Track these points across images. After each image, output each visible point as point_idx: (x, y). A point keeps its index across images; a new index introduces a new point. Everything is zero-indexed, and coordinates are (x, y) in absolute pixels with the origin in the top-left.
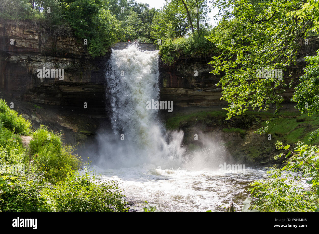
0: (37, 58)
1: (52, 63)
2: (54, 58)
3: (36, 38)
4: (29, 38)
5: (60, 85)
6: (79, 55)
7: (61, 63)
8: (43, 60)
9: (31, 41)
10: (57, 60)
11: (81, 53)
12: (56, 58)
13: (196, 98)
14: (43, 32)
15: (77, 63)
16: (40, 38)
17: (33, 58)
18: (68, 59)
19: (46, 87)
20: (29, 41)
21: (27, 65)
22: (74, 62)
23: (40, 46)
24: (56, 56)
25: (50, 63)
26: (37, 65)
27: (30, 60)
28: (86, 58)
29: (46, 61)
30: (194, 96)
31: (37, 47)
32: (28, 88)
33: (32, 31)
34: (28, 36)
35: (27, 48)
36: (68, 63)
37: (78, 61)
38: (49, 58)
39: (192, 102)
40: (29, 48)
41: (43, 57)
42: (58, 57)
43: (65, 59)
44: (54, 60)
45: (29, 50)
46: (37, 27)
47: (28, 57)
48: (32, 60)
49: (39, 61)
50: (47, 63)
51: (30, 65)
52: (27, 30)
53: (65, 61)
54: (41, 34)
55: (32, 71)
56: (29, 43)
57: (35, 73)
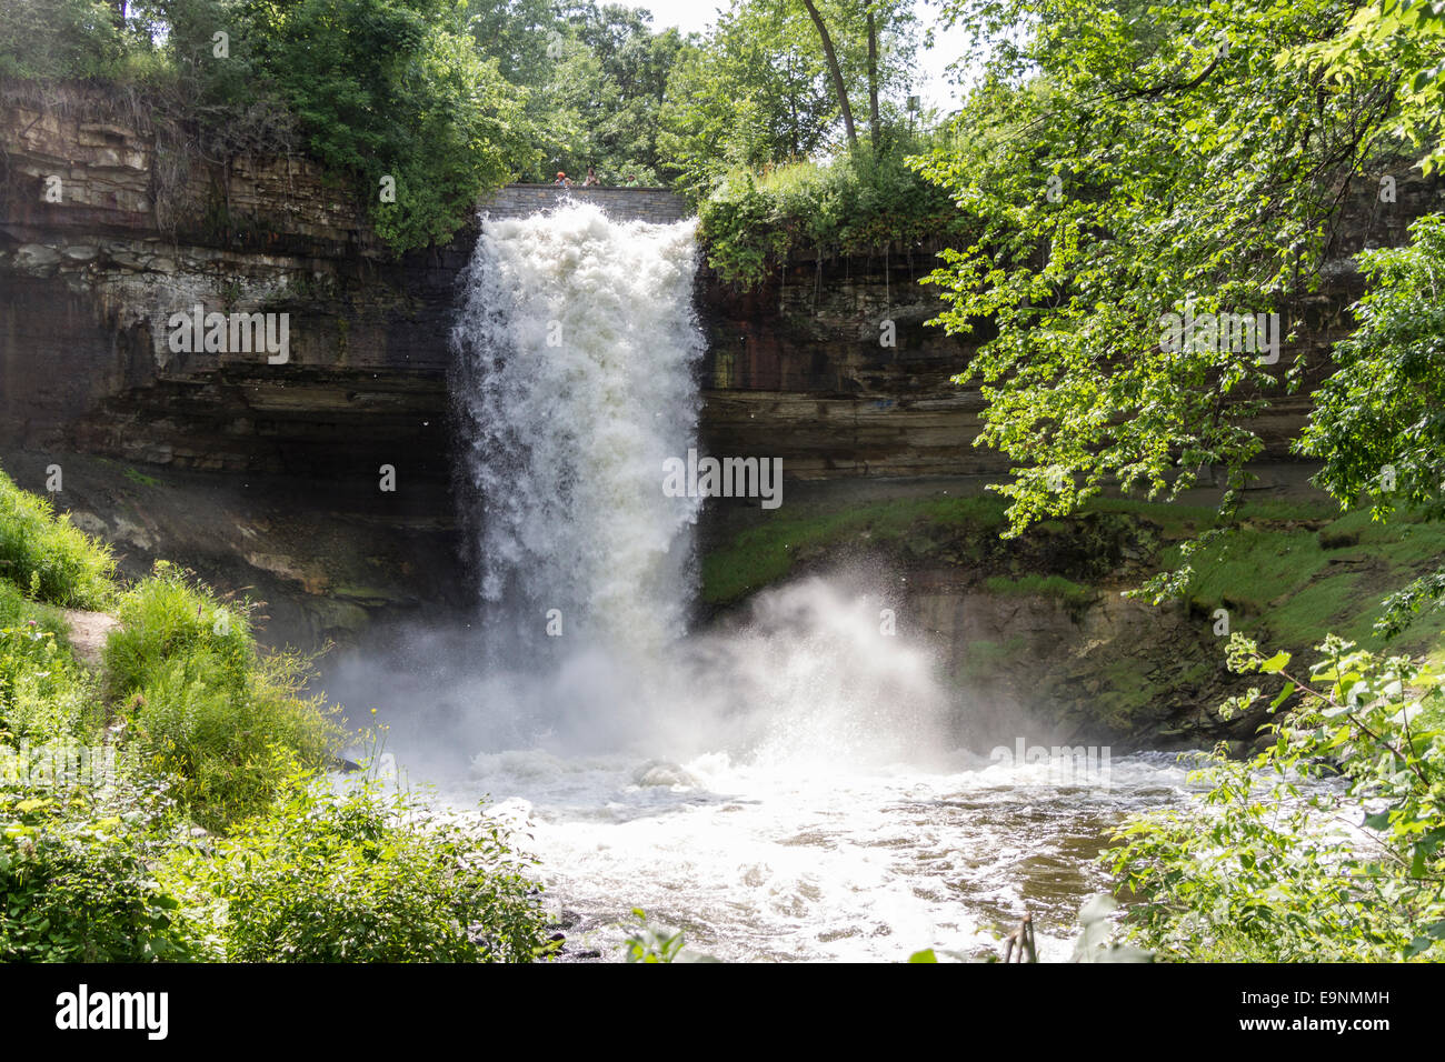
0: (137, 255)
1: (209, 279)
2: (220, 255)
3: (137, 162)
4: (103, 162)
5: (243, 377)
6: (333, 244)
7: (251, 277)
8: (165, 265)
9: (114, 177)
10: (231, 266)
11: (339, 231)
12: (229, 257)
13: (861, 440)
14: (165, 136)
15: (325, 278)
16: (151, 163)
17: (122, 254)
18: (283, 262)
19: (182, 388)
20: (103, 176)
21: (93, 286)
22: (309, 275)
23: (152, 202)
24: (225, 247)
25: (199, 277)
26: (140, 285)
27: (108, 264)
28: (366, 254)
29: (181, 269)
30: (856, 427)
31: (141, 206)
32: (98, 391)
33: (116, 130)
34: (99, 153)
35: (94, 209)
36: (283, 280)
37: (329, 269)
38: (196, 256)
39: (848, 459)
40: (101, 209)
41: (167, 250)
42: (236, 251)
43: (268, 261)
44: (216, 262)
45: (102, 217)
46: (137, 109)
47: (100, 249)
48: (117, 266)
49: (146, 270)
50: (185, 277)
51: (108, 287)
52: (91, 127)
53: (269, 268)
54: (159, 143)
55: (113, 317)
56: (104, 188)
57: (129, 324)
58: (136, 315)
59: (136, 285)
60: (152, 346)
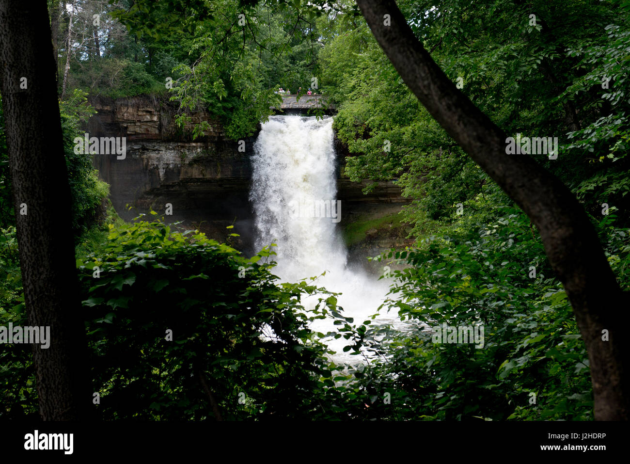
0: (155, 146)
1: (176, 151)
2: (179, 144)
3: (155, 119)
4: (145, 120)
5: (188, 182)
6: (214, 137)
7: (189, 150)
8: (163, 149)
9: (149, 124)
10: (182, 147)
11: (216, 133)
12: (182, 144)
13: (389, 192)
14: (164, 109)
15: (212, 148)
16: (160, 118)
17: (149, 146)
18: (199, 144)
19: (168, 186)
20: (145, 124)
21: (140, 156)
22: (207, 148)
23: (160, 130)
24: (181, 142)
25: (173, 151)
26: (155, 155)
27: (144, 149)
28: (224, 140)
29: (167, 149)
30: (387, 188)
31: (157, 132)
32: (143, 190)
33: (149, 110)
34: (144, 117)
35: (142, 134)
36: (199, 150)
37: (213, 145)
38: (172, 145)
39: (384, 197)
40: (145, 134)
41: (164, 144)
42: (184, 142)
43: (194, 144)
44: (178, 146)
45: (145, 136)
46: (156, 102)
47: (143, 145)
48: (148, 150)
49: (156, 150)
50: (168, 151)
51: (145, 156)
52: (142, 110)
53: (194, 147)
54: (162, 112)
55: (147, 165)
56: (145, 127)
57: (152, 167)
58: (154, 165)
59: (153, 155)
60: (159, 174)
